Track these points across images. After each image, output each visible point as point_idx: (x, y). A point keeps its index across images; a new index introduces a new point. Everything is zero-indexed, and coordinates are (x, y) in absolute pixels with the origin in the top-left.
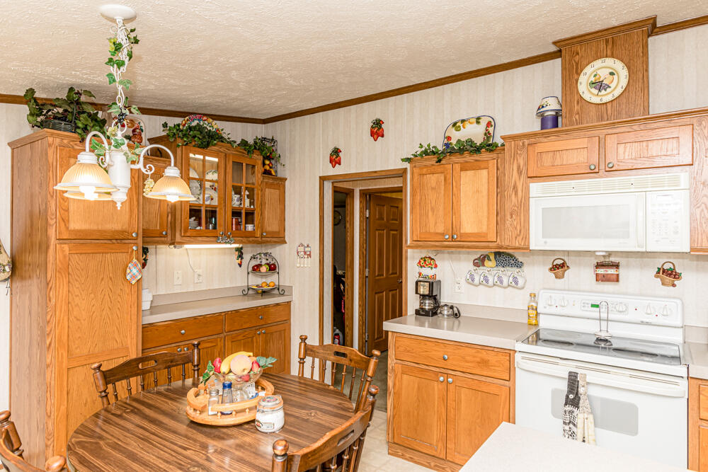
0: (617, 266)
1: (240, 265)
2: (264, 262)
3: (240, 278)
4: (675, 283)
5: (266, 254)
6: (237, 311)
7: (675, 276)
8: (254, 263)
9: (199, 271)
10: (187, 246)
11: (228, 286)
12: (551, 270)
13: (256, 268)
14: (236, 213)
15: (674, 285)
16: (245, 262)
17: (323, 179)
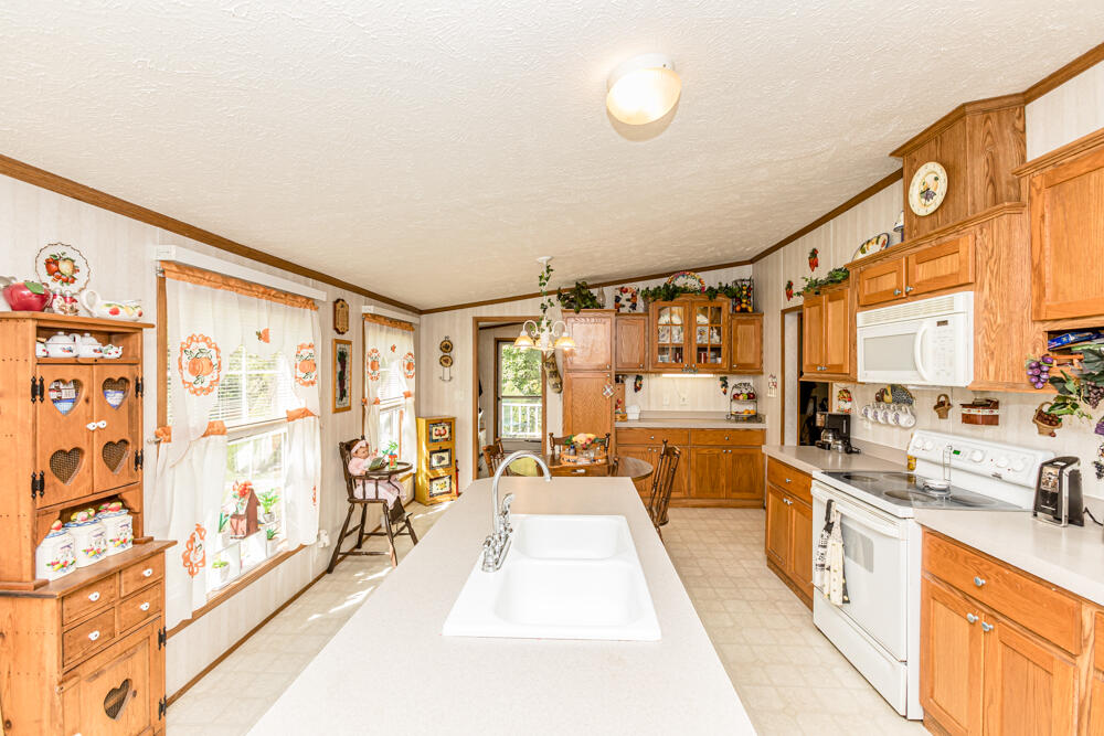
0: (995, 405)
1: (725, 393)
2: (745, 392)
3: (724, 405)
4: (1056, 431)
5: (745, 384)
6: (703, 430)
7: (1051, 422)
8: (736, 391)
9: (683, 396)
10: (664, 375)
11: (712, 409)
12: (935, 408)
13: (736, 397)
14: (702, 349)
15: (1052, 435)
16: (729, 390)
17: (784, 312)
